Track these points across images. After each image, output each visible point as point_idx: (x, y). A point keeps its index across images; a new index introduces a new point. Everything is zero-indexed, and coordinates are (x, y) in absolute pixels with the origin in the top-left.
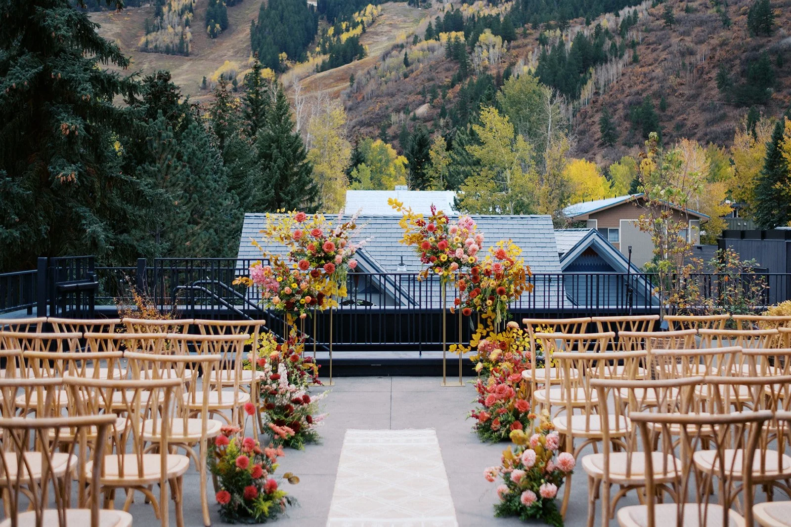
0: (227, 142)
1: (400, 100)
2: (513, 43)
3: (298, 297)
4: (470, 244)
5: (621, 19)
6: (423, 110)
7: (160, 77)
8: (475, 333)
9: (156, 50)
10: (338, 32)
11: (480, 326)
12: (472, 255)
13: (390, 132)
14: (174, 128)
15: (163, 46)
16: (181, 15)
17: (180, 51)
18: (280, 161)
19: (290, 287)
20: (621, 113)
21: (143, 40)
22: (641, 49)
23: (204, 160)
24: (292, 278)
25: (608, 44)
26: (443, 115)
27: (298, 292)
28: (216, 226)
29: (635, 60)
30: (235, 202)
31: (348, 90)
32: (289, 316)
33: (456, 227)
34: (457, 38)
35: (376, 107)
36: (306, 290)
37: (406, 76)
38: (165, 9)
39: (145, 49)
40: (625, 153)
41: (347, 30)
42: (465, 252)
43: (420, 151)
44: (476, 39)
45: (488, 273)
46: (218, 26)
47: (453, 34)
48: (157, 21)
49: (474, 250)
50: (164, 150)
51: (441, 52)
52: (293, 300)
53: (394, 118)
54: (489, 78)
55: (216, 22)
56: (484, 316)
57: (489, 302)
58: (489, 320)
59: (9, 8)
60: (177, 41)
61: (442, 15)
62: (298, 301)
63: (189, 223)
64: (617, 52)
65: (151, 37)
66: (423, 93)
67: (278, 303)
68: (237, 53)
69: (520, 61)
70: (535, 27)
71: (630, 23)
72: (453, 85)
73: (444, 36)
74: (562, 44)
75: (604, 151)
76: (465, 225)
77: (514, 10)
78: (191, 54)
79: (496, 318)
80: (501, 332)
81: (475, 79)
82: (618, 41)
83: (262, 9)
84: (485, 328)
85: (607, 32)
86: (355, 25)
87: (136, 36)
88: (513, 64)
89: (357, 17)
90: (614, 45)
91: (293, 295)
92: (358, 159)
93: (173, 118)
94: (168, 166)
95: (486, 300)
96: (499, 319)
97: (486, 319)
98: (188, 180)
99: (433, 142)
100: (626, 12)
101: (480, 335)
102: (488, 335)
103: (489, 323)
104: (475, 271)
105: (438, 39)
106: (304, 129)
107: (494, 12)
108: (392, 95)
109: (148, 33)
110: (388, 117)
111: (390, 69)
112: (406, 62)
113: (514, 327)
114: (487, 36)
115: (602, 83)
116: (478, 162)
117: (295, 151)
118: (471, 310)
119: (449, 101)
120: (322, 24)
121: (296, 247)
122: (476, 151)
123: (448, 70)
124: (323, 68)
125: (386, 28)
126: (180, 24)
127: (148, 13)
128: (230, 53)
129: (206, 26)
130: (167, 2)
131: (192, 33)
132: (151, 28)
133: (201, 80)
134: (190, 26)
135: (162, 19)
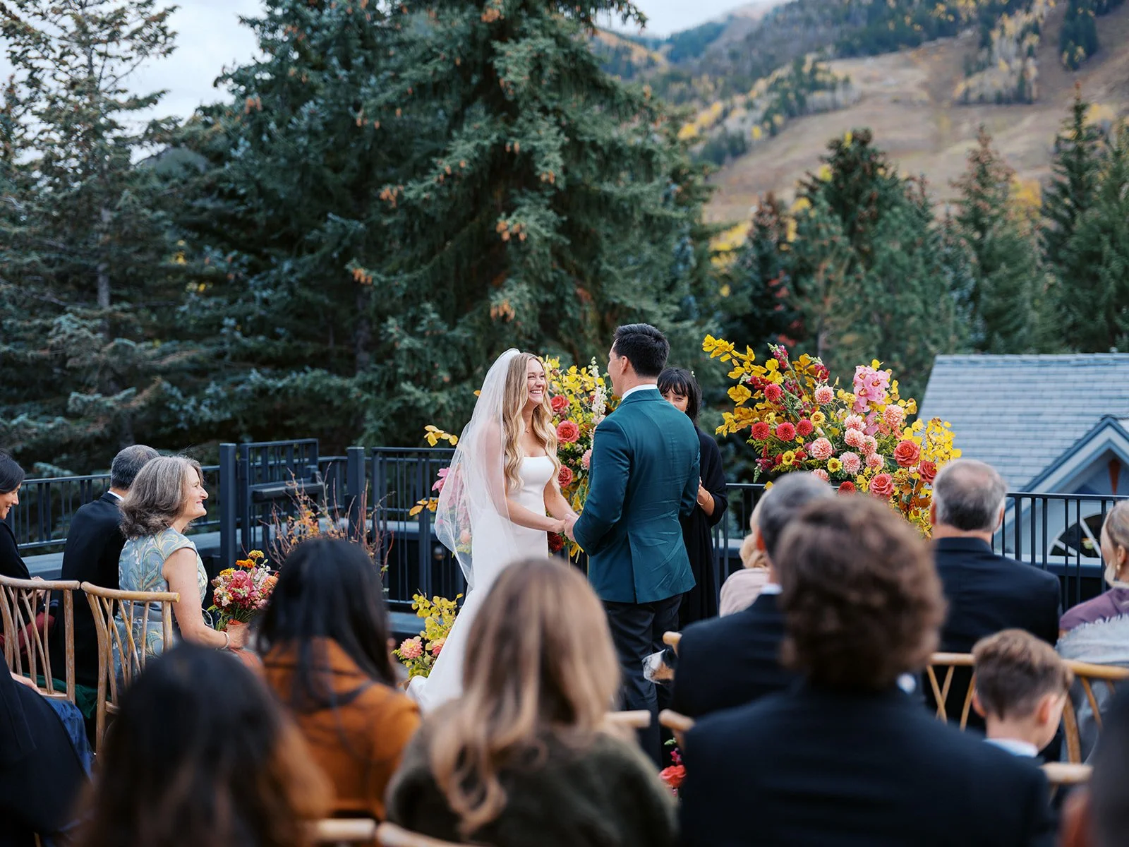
0: (989, 237)
9: (982, 100)
15: (991, 93)
16: (1020, 40)
17: (1018, 98)
21: (961, 88)
38: (995, 35)
39: (964, 102)
46: (1080, 50)
48: (983, 55)
55: (1077, 44)
59: (459, 50)
60: (1014, 82)
65: (973, 81)
68: (1111, 90)
78: (1038, 100)
87: (951, 84)
109: (969, 74)
126: (1018, 54)
127: (969, 44)
128: (1102, 92)
129: (1061, 53)
130: (999, 22)
131: (1039, 67)
132: (973, 67)
133: (1051, 140)
134: (1035, 57)
135: (991, 52)
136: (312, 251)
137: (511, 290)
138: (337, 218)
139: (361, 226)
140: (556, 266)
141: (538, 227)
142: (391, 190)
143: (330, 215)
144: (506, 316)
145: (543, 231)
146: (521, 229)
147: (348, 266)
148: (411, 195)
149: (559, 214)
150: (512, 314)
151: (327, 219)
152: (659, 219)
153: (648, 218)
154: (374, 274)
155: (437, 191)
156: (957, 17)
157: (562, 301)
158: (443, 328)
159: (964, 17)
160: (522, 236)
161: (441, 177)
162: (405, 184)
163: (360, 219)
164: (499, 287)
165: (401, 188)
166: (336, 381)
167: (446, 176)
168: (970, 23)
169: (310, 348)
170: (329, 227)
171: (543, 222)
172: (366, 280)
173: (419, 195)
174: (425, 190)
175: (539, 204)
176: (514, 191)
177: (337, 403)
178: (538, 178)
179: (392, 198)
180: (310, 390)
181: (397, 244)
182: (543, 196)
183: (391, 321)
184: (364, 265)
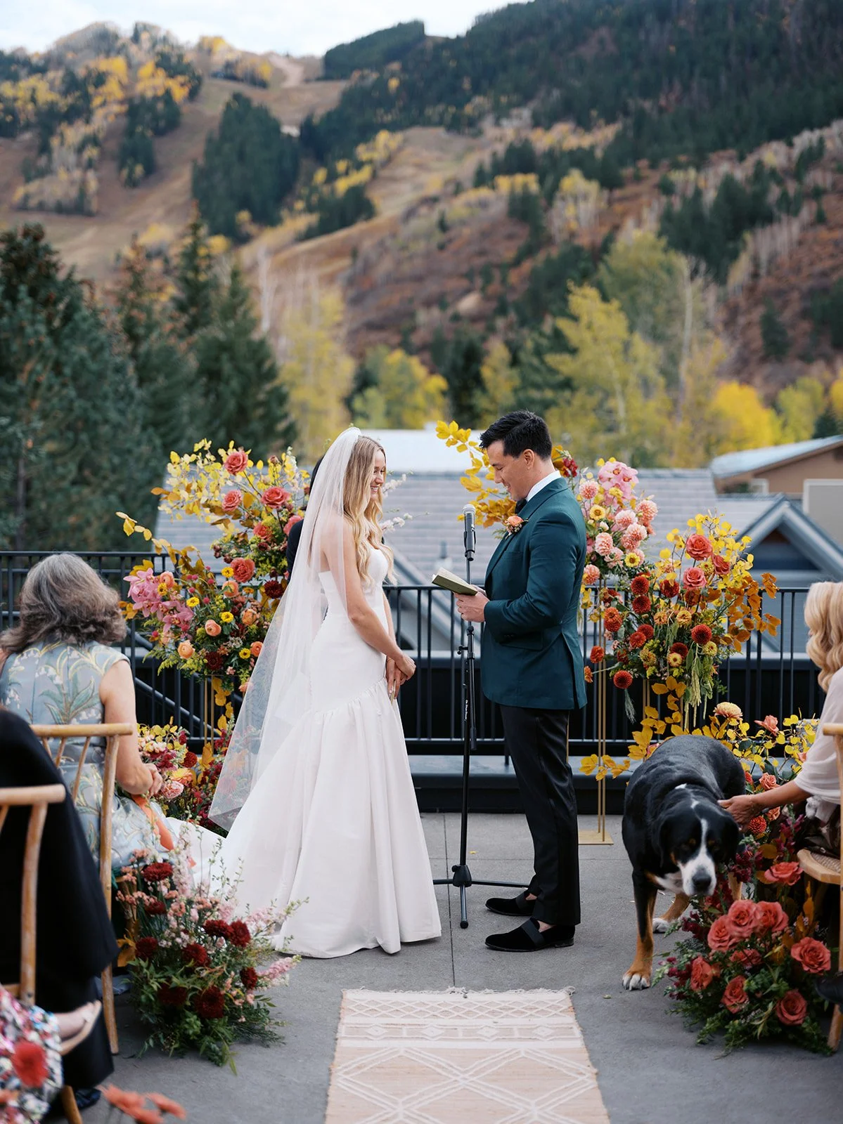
0: (143, 348)
1: (432, 288)
2: (618, 193)
3: (236, 643)
4: (626, 523)
5: (796, 152)
6: (469, 303)
7: (26, 234)
8: (640, 728)
9: (42, 208)
10: (332, 177)
11: (650, 713)
12: (631, 548)
13: (416, 339)
14: (49, 321)
15: (51, 202)
16: (80, 149)
17: (77, 209)
18: (235, 384)
19: (218, 620)
20: (795, 306)
21: (20, 192)
22: (830, 202)
23: (100, 376)
24: (219, 599)
25: (774, 192)
26: (502, 310)
27: (236, 633)
28: (121, 488)
29: (820, 219)
30: (154, 448)
31: (348, 273)
32: (216, 685)
33: (593, 484)
34: (525, 186)
35: (393, 299)
36: (254, 626)
37: (442, 247)
38: (55, 142)
39: (24, 207)
40: (802, 373)
41: (347, 173)
42: (616, 541)
43: (466, 368)
44: (556, 187)
45: (668, 590)
46: (139, 169)
47: (520, 179)
48: (42, 161)
49: (637, 538)
50: (29, 356)
51: (498, 207)
52: (224, 650)
53: (423, 317)
54: (578, 250)
55: (136, 161)
56: (658, 689)
57: (674, 657)
58: (670, 698)
60: (74, 193)
61: (501, 148)
62: (235, 652)
63: (74, 483)
64: (790, 206)
65: (33, 187)
66: (469, 275)
67: (190, 655)
68: (168, 212)
69: (629, 223)
70: (653, 166)
71: (812, 157)
72: (517, 262)
73: (504, 183)
74: (698, 193)
75: (768, 369)
76: (614, 481)
77: (619, 137)
78: (98, 213)
79: (686, 695)
80: (699, 726)
81: (555, 252)
82: (792, 187)
83: (210, 141)
84: (662, 718)
85: (773, 172)
86: (359, 166)
87: (9, 187)
88: (616, 228)
89: (362, 152)
90: (785, 195)
91: (223, 637)
92: (364, 381)
93: (49, 302)
94: (37, 385)
95: (665, 653)
96: (696, 696)
97: (664, 697)
98: (71, 410)
99: (487, 353)
100: (805, 139)
101: (651, 734)
102: (668, 733)
103: (671, 705)
104: (640, 585)
105: (493, 187)
106: (274, 331)
107: (586, 141)
108: (419, 279)
109: (28, 180)
110: (412, 315)
111: (416, 237)
112: (443, 226)
113: (731, 716)
114: (574, 181)
115: (764, 257)
116: (567, 384)
117: (259, 364)
118: (631, 674)
119: (513, 289)
120: (306, 163)
121: (235, 528)
122: (563, 364)
123: (510, 237)
124: (309, 235)
125: (409, 171)
126: (78, 165)
127: (28, 148)
128: (160, 212)
129: (121, 167)
130: (58, 130)
131: (100, 180)
132: (33, 173)
133: (111, 256)
134: (96, 170)
135: (50, 160)
156: (16, 120)
159: (22, 118)
168: (28, 126)
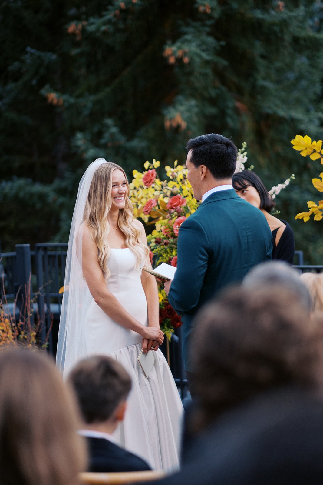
136: (16, 80)
137: (182, 105)
138: (33, 51)
139: (54, 57)
140: (218, 84)
141: (199, 51)
142: (77, 25)
143: (29, 49)
144: (178, 127)
145: (204, 55)
146: (185, 54)
147: (43, 92)
148: (92, 28)
149: (218, 39)
150: (184, 125)
151: (26, 53)
152: (305, 40)
153: (296, 40)
154: (65, 97)
155: (115, 24)
157: (223, 114)
158: (122, 140)
160: (186, 60)
161: (117, 12)
162: (87, 19)
163: (53, 51)
164: (172, 103)
165: (85, 23)
166: (38, 188)
167: (122, 11)
169: (17, 162)
170: (28, 59)
171: (204, 47)
172: (58, 102)
173: (99, 27)
174: (104, 24)
175: (199, 31)
176: (180, 22)
177: (38, 206)
178: (197, 9)
179: (78, 32)
180: (16, 196)
181: (83, 71)
182: (204, 25)
183: (79, 135)
184: (56, 90)
